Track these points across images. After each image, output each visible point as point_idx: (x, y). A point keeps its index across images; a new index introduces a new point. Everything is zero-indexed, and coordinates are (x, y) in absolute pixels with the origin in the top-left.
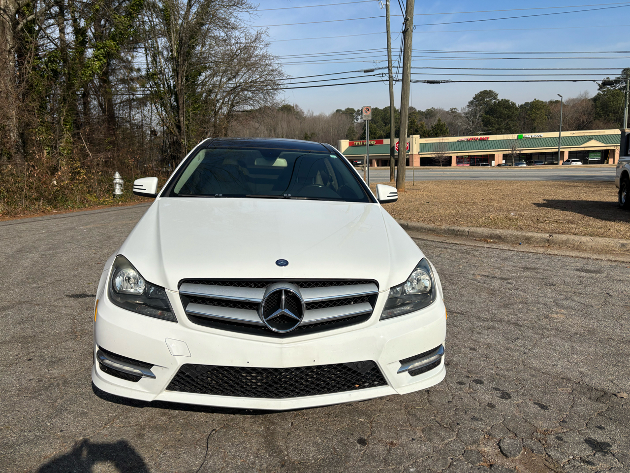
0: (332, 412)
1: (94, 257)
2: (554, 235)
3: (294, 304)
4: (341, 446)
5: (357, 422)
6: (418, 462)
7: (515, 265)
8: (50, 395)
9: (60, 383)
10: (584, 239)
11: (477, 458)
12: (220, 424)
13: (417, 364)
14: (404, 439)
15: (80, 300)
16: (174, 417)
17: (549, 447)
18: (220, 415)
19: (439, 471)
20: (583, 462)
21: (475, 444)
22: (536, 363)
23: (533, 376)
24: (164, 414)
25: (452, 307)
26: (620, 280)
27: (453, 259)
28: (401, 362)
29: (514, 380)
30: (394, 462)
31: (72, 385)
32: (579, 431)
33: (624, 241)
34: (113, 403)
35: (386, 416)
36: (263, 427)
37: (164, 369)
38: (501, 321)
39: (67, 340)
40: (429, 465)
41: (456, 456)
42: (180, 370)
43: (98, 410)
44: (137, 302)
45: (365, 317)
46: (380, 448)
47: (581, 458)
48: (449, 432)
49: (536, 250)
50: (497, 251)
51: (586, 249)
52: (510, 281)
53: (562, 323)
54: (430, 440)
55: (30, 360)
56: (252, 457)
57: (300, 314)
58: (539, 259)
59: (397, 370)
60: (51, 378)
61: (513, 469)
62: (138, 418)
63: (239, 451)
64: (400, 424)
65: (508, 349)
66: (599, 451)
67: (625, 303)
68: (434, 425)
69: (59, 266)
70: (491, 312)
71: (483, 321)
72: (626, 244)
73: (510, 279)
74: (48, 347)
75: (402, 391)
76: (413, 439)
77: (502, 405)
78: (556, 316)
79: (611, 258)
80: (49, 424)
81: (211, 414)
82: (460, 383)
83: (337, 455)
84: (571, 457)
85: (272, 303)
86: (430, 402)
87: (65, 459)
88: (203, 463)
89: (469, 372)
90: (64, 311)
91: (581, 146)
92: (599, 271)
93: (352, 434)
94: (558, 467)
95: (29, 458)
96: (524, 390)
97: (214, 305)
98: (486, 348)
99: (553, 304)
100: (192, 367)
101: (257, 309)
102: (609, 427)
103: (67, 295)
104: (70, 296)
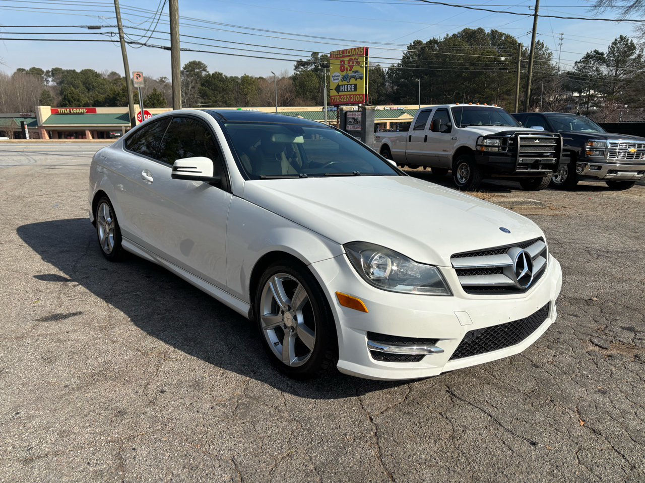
4: (532, 373)
6: (579, 367)
11: (599, 354)
14: (551, 357)
20: (639, 340)
21: (584, 347)
30: (570, 372)
32: (611, 324)
37: (452, 340)
41: (589, 357)
42: (463, 338)
45: (544, 268)
47: (634, 338)
54: (563, 353)
76: (555, 356)
83: (539, 379)
93: (524, 364)
94: (633, 346)
100: (470, 334)
101: (502, 273)
102: (618, 318)
103: (37, 320)
104: (43, 321)
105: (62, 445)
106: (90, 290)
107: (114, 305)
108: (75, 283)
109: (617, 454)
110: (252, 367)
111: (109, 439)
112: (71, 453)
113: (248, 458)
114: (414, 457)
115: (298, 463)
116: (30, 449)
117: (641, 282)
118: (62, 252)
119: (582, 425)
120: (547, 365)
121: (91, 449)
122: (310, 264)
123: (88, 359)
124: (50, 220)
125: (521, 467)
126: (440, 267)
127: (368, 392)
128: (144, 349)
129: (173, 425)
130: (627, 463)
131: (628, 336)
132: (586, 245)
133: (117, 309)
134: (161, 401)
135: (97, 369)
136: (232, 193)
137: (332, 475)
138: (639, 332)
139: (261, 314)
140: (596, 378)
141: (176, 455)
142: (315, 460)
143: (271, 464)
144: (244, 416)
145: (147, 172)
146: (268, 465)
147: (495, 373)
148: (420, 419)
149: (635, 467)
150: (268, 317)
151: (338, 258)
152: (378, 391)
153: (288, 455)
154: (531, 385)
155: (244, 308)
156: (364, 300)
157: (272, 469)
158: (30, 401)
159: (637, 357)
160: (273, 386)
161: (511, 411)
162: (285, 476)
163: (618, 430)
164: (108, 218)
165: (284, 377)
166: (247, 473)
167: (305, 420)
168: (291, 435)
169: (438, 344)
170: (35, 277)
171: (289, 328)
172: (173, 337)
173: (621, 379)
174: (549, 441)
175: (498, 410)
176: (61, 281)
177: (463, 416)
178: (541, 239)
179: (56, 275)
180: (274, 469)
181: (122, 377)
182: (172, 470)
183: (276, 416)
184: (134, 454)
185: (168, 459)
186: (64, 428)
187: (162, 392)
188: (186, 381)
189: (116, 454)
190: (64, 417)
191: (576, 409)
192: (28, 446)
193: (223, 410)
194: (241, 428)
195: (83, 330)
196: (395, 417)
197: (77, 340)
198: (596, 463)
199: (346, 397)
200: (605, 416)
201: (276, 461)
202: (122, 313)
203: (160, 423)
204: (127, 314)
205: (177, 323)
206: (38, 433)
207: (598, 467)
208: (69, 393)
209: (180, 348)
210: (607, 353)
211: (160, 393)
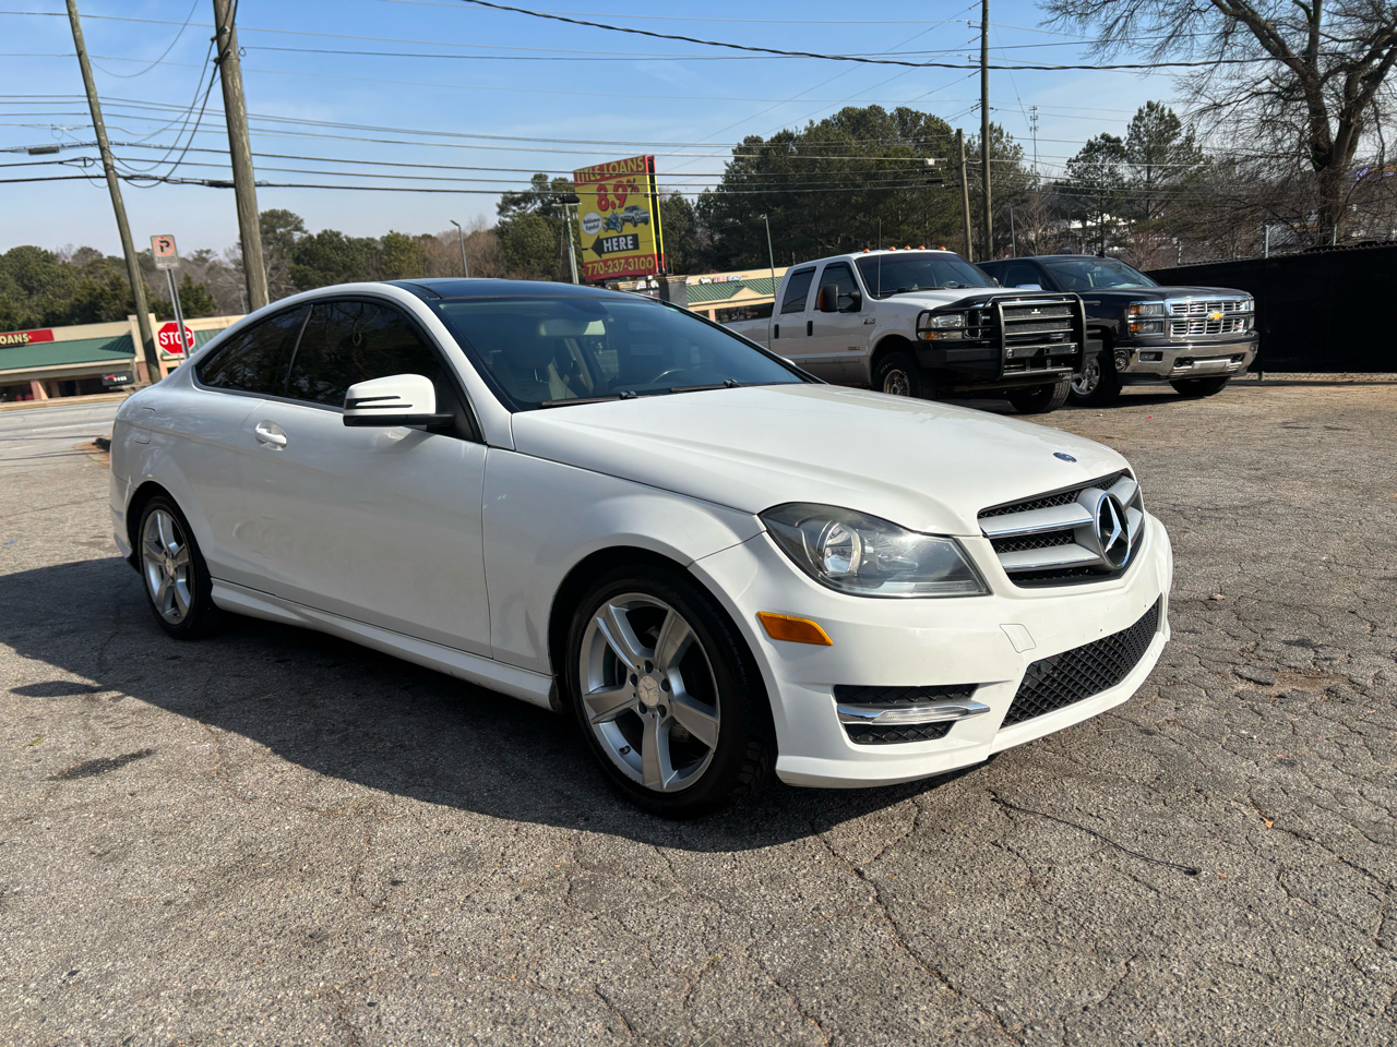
100: (1035, 668)
101: (1073, 541)
102: (1273, 626)
103: (50, 779)
104: (67, 778)
105: (202, 1020)
106: (156, 703)
107: (221, 727)
108: (115, 694)
109: (1351, 869)
110: (576, 809)
111: (307, 992)
112: (230, 1033)
113: (629, 983)
114: (971, 931)
115: (738, 976)
116: (129, 1040)
117: (1295, 557)
118: (59, 634)
119: (1270, 826)
120: (1169, 729)
121: (273, 1019)
122: (693, 562)
123: (201, 842)
124: (9, 573)
125: (1182, 918)
126: (960, 538)
127: (835, 825)
128: (323, 807)
129: (442, 944)
130: (1375, 881)
131: (1302, 657)
132: (1173, 501)
133: (232, 734)
134: (397, 900)
135: (230, 859)
136: (485, 443)
137: (817, 988)
138: (1321, 646)
139: (583, 692)
140: (1267, 740)
141: (470, 1001)
142: (772, 965)
143: (683, 988)
144: (590, 905)
145: (267, 424)
146: (675, 990)
147: (1074, 755)
148: (957, 860)
149: (1392, 886)
150: (602, 695)
151: (752, 542)
152: (855, 820)
153: (711, 965)
154: (1149, 767)
155: (536, 686)
156: (821, 621)
157: (688, 997)
158: (95, 943)
159: (1332, 692)
160: (635, 839)
161: (1130, 820)
162: (719, 1005)
163: (1342, 828)
164: (170, 542)
165: (651, 819)
166: (637, 1013)
167: (723, 893)
168: (706, 926)
169: (977, 696)
170: (15, 691)
171: (652, 709)
172: (380, 773)
173: (1315, 735)
174: (1218, 862)
175: (1105, 821)
176: (79, 693)
177: (1041, 842)
178: (1126, 473)
179: (63, 682)
180: (691, 996)
181: (292, 865)
182: (471, 1032)
183: (661, 895)
184: (375, 1014)
185: (454, 1012)
186: (194, 987)
187: (395, 883)
188: (442, 855)
189: (333, 1021)
190: (187, 963)
191: (1248, 800)
192: (121, 1035)
193: (541, 899)
194: (592, 928)
195: (166, 785)
196: (908, 863)
197: (161, 808)
198: (1319, 890)
199: (794, 840)
200: (1306, 805)
201: (690, 980)
202: (248, 740)
203: (411, 946)
204: (260, 741)
205: (381, 745)
206: (136, 1006)
207: (1325, 896)
208: (181, 915)
209: (404, 792)
210: (1273, 691)
211: (391, 887)
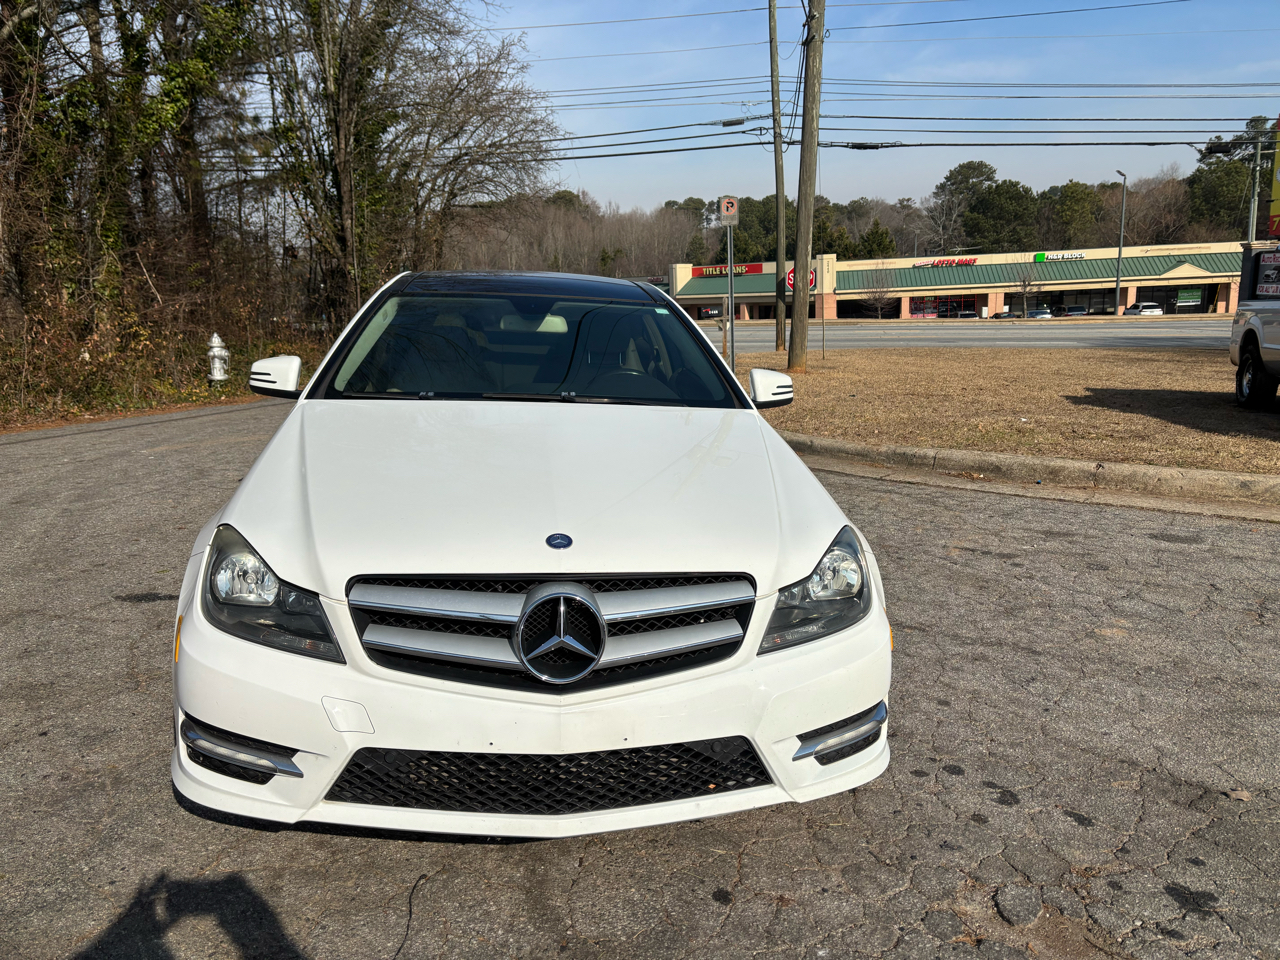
0: (662, 835)
1: (170, 514)
2: (1106, 465)
3: (584, 626)
4: (681, 907)
5: (712, 856)
6: (833, 936)
7: (1028, 526)
8: (86, 808)
9: (108, 782)
10: (1166, 472)
11: (952, 926)
12: (436, 863)
13: (833, 741)
14: (806, 890)
15: (145, 606)
16: (341, 851)
17: (1095, 902)
18: (435, 844)
19: (875, 955)
20: (1162, 932)
21: (948, 898)
22: (1068, 730)
23: (1062, 756)
24: (320, 845)
25: (902, 616)
26: (1238, 557)
27: (902, 515)
28: (801, 737)
29: (1025, 765)
30: (787, 938)
31: (133, 786)
32: (1153, 870)
33: (1247, 477)
34: (216, 824)
35: (770, 842)
36: (521, 869)
37: (320, 758)
38: (1000, 644)
39: (119, 692)
40: (856, 943)
41: (910, 924)
42: (352, 759)
43: (187, 838)
44: (262, 621)
45: (728, 648)
46: (759, 908)
47: (1158, 924)
48: (897, 874)
49: (1070, 495)
50: (993, 497)
51: (1170, 491)
52: (1017, 560)
53: (1120, 646)
54: (858, 891)
55: (45, 734)
56: (500, 932)
57: (597, 646)
58: (1076, 514)
59: (792, 754)
60: (87, 773)
61: (1023, 949)
62: (268, 853)
63: (474, 920)
64: (798, 860)
65: (1013, 701)
66: (1193, 911)
67: (1248, 604)
68: (866, 860)
69: (98, 535)
70: (980, 626)
71: (963, 644)
72: (1251, 482)
73: (1018, 556)
74: (81, 707)
75: (802, 796)
76: (824, 890)
77: (1002, 817)
78: (1108, 632)
79: (1221, 511)
80: (86, 869)
81: (417, 844)
82: (918, 773)
83: (672, 924)
84: (1139, 923)
85: (539, 623)
86: (858, 813)
87: (120, 940)
88: (402, 946)
89: (935, 749)
90: (111, 630)
91: (1162, 277)
92: (1195, 539)
93: (703, 882)
94: (1111, 944)
95: (47, 940)
96: (1046, 787)
97: (421, 628)
98: (971, 701)
99: (1104, 607)
